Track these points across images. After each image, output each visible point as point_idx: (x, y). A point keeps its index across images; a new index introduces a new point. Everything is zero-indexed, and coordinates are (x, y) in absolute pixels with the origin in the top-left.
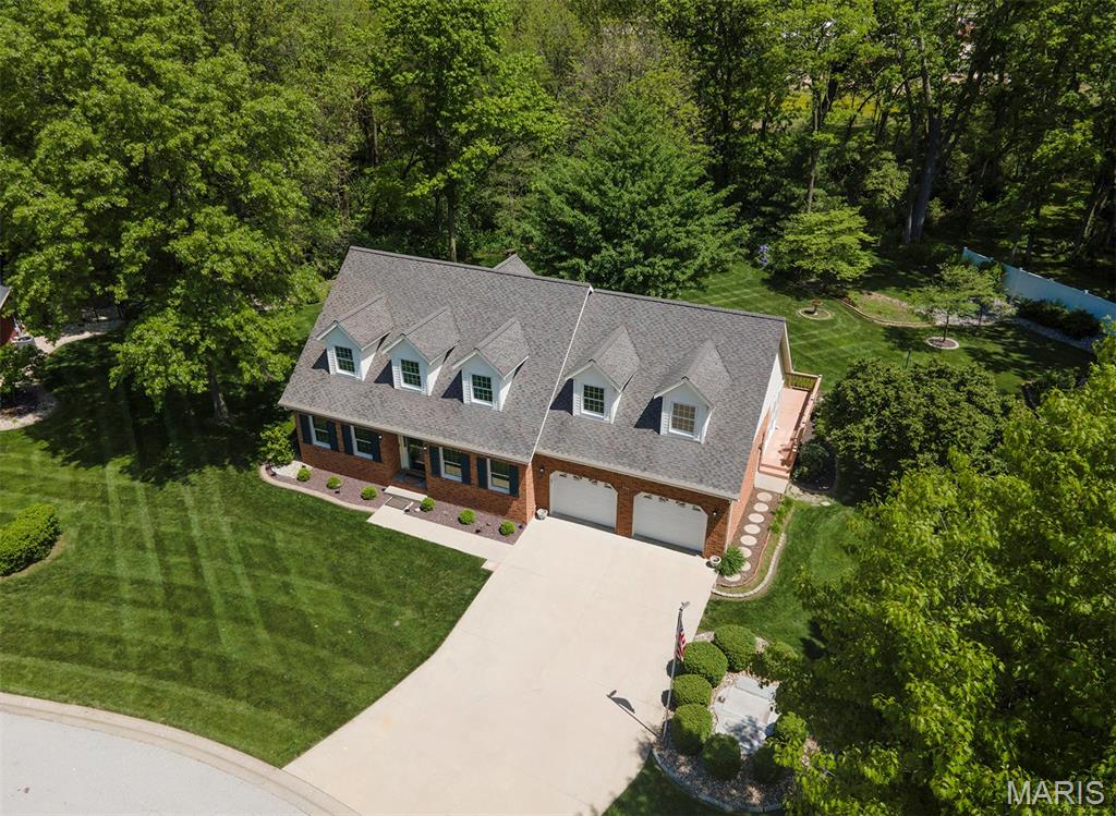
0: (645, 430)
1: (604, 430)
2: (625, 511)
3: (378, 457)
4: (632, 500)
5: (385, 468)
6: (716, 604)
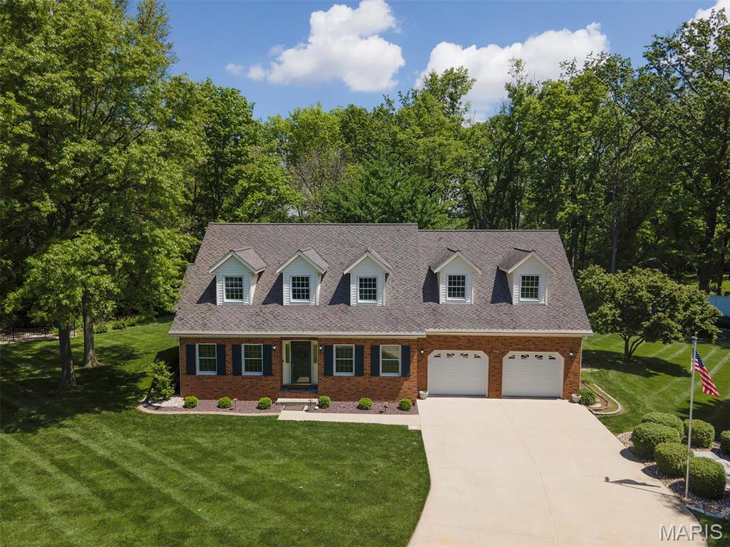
0: (500, 304)
1: (468, 309)
2: (495, 374)
3: (268, 371)
4: (501, 361)
5: (274, 381)
6: (605, 419)
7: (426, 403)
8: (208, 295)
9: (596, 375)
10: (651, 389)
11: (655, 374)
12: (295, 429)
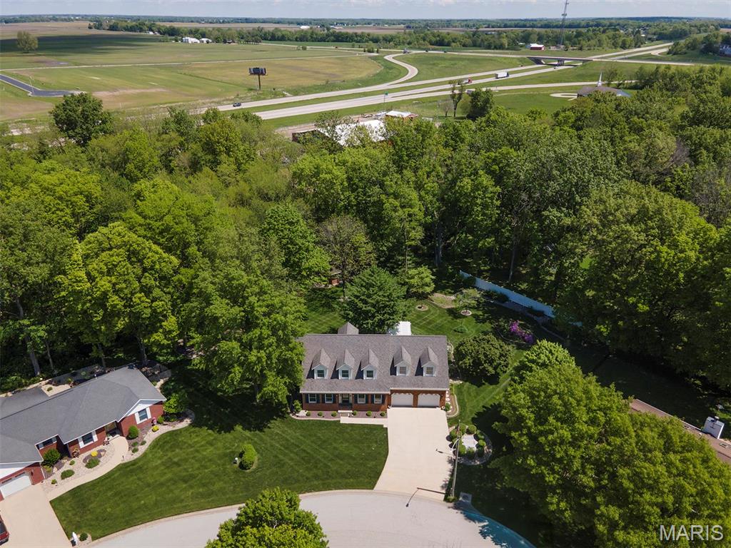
0: (419, 376)
1: (406, 379)
2: (415, 400)
3: (334, 402)
4: (417, 397)
5: (337, 405)
6: (449, 420)
7: (390, 411)
8: (311, 375)
9: (459, 388)
10: (475, 397)
11: (484, 384)
12: (347, 428)
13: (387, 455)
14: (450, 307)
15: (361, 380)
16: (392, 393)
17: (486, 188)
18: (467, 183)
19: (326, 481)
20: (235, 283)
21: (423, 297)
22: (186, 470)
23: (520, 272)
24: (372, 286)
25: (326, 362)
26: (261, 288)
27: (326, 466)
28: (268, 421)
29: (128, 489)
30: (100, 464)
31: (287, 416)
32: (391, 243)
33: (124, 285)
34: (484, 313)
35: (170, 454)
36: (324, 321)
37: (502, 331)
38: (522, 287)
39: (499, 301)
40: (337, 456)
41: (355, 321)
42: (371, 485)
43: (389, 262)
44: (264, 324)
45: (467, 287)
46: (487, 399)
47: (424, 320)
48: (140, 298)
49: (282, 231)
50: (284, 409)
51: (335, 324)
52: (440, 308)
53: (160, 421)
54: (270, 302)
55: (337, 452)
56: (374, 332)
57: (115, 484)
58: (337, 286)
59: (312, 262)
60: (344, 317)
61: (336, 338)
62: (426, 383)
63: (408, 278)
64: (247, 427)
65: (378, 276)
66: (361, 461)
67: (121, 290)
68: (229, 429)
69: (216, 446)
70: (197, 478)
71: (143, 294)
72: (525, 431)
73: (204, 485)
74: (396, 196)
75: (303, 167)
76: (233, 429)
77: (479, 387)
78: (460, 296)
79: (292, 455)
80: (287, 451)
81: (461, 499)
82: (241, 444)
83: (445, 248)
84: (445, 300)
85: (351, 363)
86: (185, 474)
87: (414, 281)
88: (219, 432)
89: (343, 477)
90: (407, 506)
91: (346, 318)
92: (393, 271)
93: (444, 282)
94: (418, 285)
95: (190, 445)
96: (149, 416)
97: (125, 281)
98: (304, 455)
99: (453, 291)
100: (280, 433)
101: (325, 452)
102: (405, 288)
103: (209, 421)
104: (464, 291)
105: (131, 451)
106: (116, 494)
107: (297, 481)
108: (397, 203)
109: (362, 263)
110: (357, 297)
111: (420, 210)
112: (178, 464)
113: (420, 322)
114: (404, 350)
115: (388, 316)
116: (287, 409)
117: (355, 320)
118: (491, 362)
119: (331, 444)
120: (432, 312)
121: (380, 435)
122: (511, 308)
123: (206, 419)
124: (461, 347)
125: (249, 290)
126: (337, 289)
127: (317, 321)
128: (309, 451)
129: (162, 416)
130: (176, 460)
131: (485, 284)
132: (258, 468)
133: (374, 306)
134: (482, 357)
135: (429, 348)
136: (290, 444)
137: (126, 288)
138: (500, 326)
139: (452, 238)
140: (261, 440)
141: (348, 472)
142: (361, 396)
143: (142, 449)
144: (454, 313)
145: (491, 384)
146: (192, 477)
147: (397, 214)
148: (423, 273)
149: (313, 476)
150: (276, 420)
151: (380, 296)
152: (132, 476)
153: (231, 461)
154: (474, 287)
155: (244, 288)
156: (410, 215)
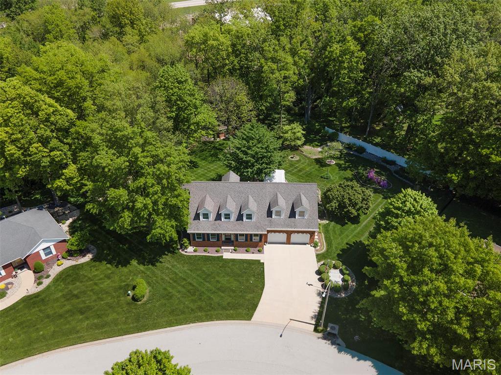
0: (292, 218)
1: (281, 220)
2: (289, 238)
3: (218, 240)
4: (290, 236)
5: (220, 242)
6: (317, 256)
7: (267, 247)
8: (197, 217)
9: (326, 227)
10: (340, 235)
11: (347, 223)
12: (229, 263)
13: (264, 288)
14: (316, 157)
15: (241, 221)
16: (268, 233)
17: (353, 53)
18: (336, 48)
19: (209, 313)
20: (119, 134)
21: (295, 148)
22: (84, 302)
23: (374, 128)
24: (252, 139)
25: (210, 207)
26: (146, 140)
27: (210, 298)
28: (160, 256)
29: (30, 320)
30: (7, 295)
31: (177, 251)
32: (269, 103)
33: (19, 136)
34: (345, 162)
35: (71, 287)
36: (212, 168)
37: (361, 177)
38: (377, 141)
39: (358, 152)
40: (218, 289)
41: (237, 170)
42: (249, 316)
43: (267, 119)
44: (149, 174)
45: (332, 140)
46: (350, 237)
47: (296, 168)
48: (37, 148)
49: (172, 89)
50: (175, 245)
51: (221, 171)
52: (309, 158)
53: (64, 257)
54: (154, 153)
55: (219, 285)
56: (254, 180)
57: (18, 315)
58: (224, 140)
59: (199, 118)
60: (227, 166)
61: (219, 185)
62: (299, 225)
63: (283, 133)
64: (142, 262)
65: (257, 130)
66: (240, 294)
67: (17, 140)
68: (125, 263)
69: (113, 279)
70: (94, 310)
71: (40, 144)
72: (397, 280)
73: (99, 316)
74: (274, 60)
75: (194, 35)
76: (129, 263)
77: (343, 226)
78: (326, 148)
79: (179, 288)
80: (175, 284)
81: (329, 329)
82: (135, 277)
83: (313, 109)
84: (313, 151)
85: (232, 207)
86: (82, 306)
87: (288, 135)
88: (117, 266)
89: (224, 308)
90: (281, 336)
91: (229, 167)
92: (270, 127)
93: (313, 136)
94: (291, 139)
95: (89, 278)
96: (54, 252)
97: (20, 132)
98: (191, 287)
99: (319, 144)
100: (170, 267)
101: (209, 286)
102: (280, 141)
103: (109, 256)
104: (329, 144)
105: (36, 284)
106: (18, 325)
107: (183, 313)
108: (274, 66)
109: (244, 119)
110: (238, 149)
111: (295, 74)
112: (77, 297)
113: (293, 170)
114: (279, 196)
115: (265, 166)
116: (177, 245)
117: (237, 168)
118: (354, 205)
119: (214, 278)
120: (303, 161)
121: (256, 270)
122: (367, 158)
123: (106, 254)
124: (329, 193)
125: (133, 142)
126: (225, 142)
127: (206, 168)
128: (195, 284)
129: (66, 252)
130: (75, 292)
131: (346, 138)
132: (149, 300)
133: (253, 157)
134: (347, 201)
135: (301, 194)
136: (178, 277)
137: (22, 138)
138: (359, 173)
139: (318, 101)
140: (153, 273)
141: (228, 304)
142: (242, 235)
143: (46, 282)
144: (320, 162)
145: (353, 224)
146: (89, 308)
147: (274, 75)
148: (295, 128)
149: (197, 308)
150: (167, 255)
151: (258, 148)
152: (34, 307)
153: (125, 294)
154: (338, 141)
155: (128, 138)
156: (285, 78)
